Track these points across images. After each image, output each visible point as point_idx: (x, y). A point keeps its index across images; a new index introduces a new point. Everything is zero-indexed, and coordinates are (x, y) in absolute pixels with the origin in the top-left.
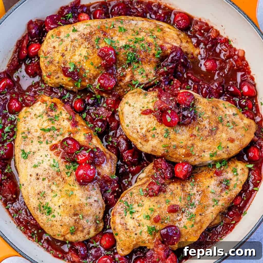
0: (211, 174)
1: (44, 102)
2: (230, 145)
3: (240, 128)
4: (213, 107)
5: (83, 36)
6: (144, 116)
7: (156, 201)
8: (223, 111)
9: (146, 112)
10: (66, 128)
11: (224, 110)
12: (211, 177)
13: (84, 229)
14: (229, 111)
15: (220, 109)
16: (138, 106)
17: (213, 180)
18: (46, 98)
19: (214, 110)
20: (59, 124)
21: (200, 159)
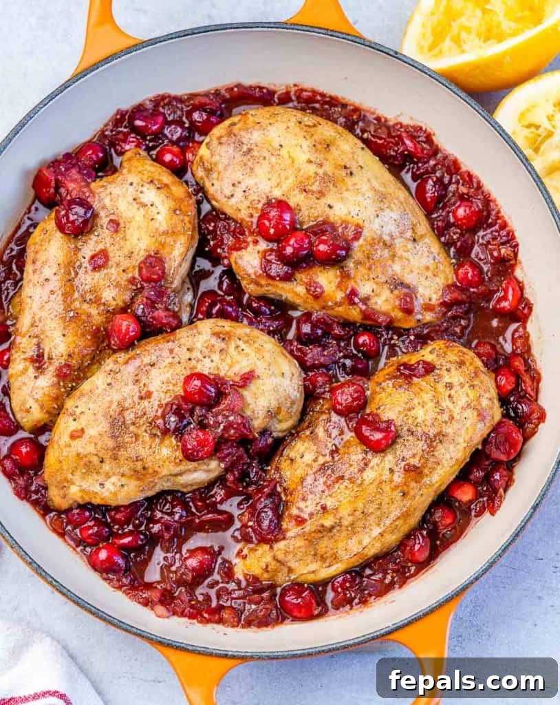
0: (74, 361)
1: (428, 308)
2: (73, 426)
3: (76, 467)
4: (144, 468)
5: (441, 438)
6: (247, 370)
7: (135, 255)
8: (123, 475)
9: (248, 378)
10: (361, 280)
11: (123, 479)
12: (70, 356)
13: (220, 143)
14: (114, 484)
15: (132, 476)
16: (267, 381)
17: (65, 353)
18: (429, 317)
19: (139, 466)
20: (376, 280)
21: (108, 368)
